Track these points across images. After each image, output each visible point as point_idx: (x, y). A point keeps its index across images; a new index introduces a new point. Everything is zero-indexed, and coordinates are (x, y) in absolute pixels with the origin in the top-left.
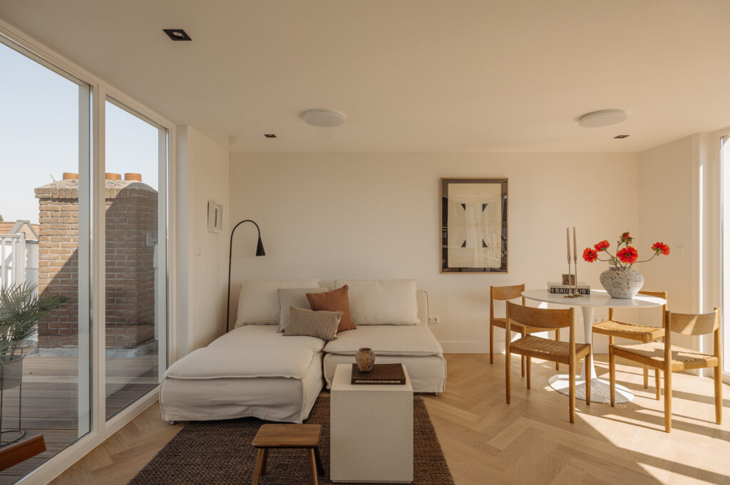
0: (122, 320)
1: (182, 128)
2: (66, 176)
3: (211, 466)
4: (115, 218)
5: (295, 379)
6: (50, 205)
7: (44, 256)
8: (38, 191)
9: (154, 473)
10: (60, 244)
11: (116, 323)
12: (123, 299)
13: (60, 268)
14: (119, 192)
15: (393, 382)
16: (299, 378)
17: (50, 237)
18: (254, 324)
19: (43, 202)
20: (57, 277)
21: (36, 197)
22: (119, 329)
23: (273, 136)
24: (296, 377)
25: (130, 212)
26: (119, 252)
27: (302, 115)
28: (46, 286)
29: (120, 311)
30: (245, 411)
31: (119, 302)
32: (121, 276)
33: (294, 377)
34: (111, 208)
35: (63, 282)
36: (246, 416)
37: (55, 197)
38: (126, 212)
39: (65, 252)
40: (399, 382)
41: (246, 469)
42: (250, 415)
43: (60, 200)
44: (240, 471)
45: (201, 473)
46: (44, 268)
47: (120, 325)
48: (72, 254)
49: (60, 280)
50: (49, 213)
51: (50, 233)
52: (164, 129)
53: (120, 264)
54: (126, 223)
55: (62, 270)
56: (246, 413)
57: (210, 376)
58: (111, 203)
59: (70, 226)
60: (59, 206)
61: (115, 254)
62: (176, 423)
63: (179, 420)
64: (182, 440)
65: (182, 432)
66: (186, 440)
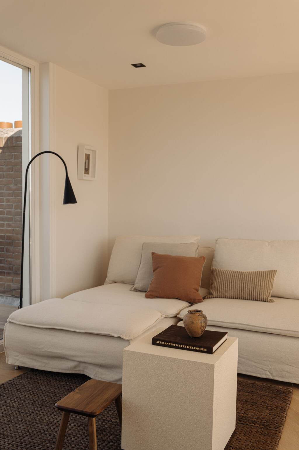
0: (10, 269)
1: (44, 66)
3: (23, 411)
4: (4, 167)
5: (122, 339)
11: (6, 271)
12: (11, 248)
14: (6, 139)
15: (197, 349)
16: (127, 339)
18: (123, 283)
22: (8, 277)
23: (142, 65)
24: (124, 338)
25: (16, 161)
26: (8, 201)
27: (155, 31)
29: (9, 259)
30: (75, 367)
31: (8, 251)
32: (9, 225)
33: (122, 336)
34: (1, 156)
36: (77, 372)
38: (13, 161)
40: (205, 350)
41: (51, 420)
42: (82, 373)
44: (44, 421)
45: (11, 415)
47: (8, 274)
52: (27, 69)
53: (9, 213)
54: (13, 172)
56: (77, 369)
57: (43, 325)
58: (1, 152)
61: (4, 203)
62: (19, 368)
63: (20, 365)
64: (14, 384)
65: (18, 377)
66: (18, 384)
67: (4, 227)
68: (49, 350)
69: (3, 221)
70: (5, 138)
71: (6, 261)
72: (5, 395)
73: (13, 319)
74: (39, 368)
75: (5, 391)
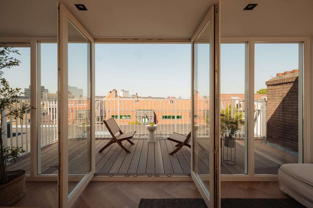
2: (277, 75)
6: (270, 87)
7: (268, 107)
8: (266, 83)
9: (253, 203)
10: (273, 102)
11: (295, 139)
13: (273, 112)
17: (270, 100)
19: (268, 87)
20: (272, 115)
21: (266, 85)
28: (269, 118)
34: (293, 86)
35: (274, 118)
37: (272, 84)
39: (275, 106)
43: (273, 85)
46: (268, 112)
48: (277, 107)
49: (273, 117)
50: (270, 91)
51: (270, 98)
55: (274, 113)
58: (293, 84)
59: (277, 95)
60: (273, 87)
61: (295, 107)
62: (286, 194)
63: (287, 193)
64: (280, 202)
65: (284, 199)
66: (282, 204)
67: (294, 118)
68: (305, 194)
69: (294, 116)
70: (295, 77)
71: (295, 135)
72: (271, 206)
73: (283, 168)
74: (298, 201)
75: (273, 204)
